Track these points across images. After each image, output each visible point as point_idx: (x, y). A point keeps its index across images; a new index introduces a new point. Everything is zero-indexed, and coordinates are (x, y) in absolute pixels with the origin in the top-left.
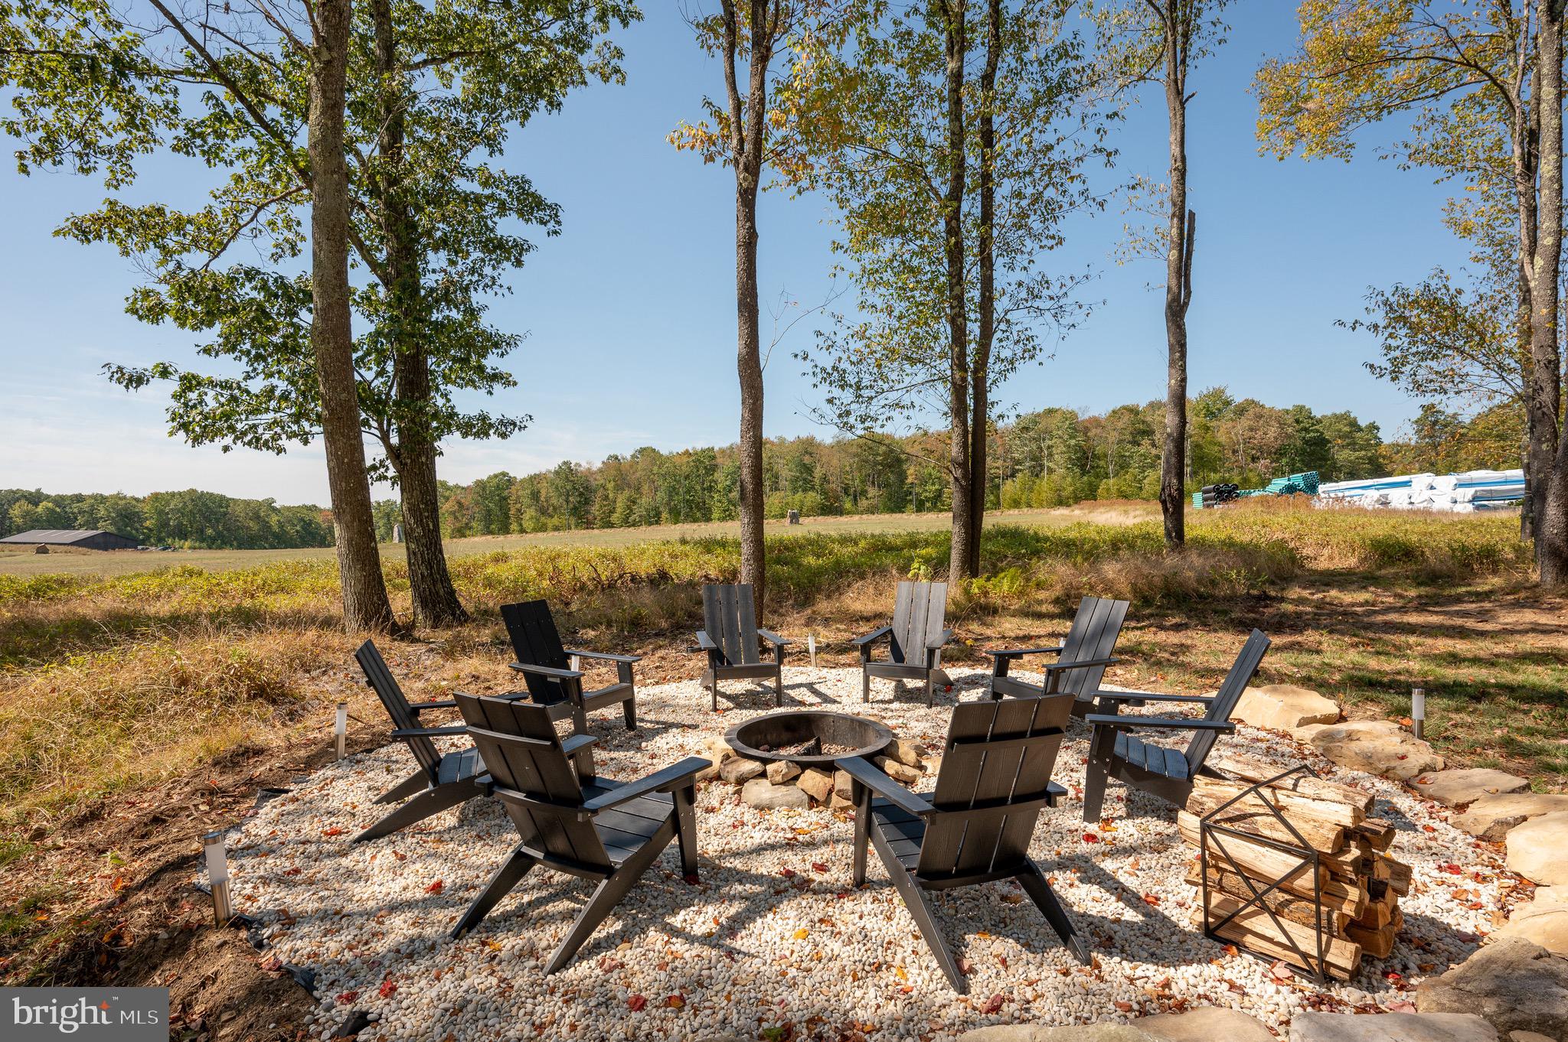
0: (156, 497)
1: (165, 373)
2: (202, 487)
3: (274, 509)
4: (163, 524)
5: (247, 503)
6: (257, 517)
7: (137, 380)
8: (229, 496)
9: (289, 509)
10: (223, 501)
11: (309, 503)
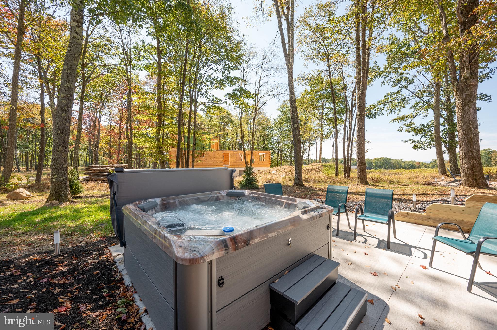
0: (375, 159)
1: (410, 140)
2: (386, 157)
3: (403, 162)
4: (377, 165)
5: (396, 160)
6: (398, 164)
7: (406, 142)
8: (391, 158)
9: (407, 162)
10: (390, 160)
11: (413, 160)
